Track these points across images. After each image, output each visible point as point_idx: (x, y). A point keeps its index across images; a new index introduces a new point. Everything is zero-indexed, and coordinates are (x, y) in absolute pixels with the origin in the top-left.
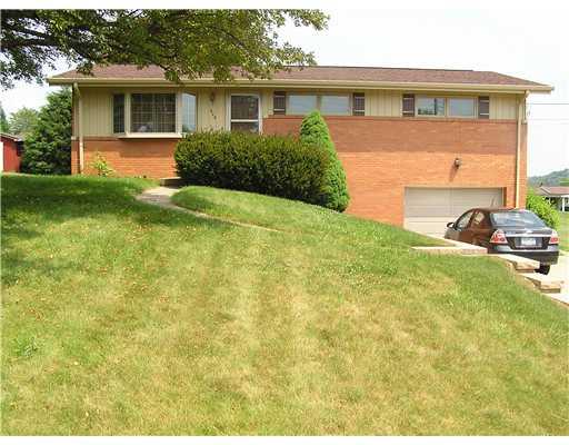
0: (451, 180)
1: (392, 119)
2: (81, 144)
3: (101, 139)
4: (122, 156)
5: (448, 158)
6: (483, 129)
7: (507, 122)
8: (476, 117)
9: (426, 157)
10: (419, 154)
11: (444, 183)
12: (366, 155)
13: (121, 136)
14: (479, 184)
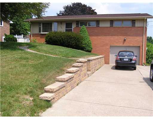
0: (123, 44)
1: (107, 27)
2: (32, 35)
3: (36, 34)
4: (41, 38)
5: (122, 38)
6: (133, 29)
7: (140, 27)
8: (131, 26)
9: (116, 37)
10: (114, 37)
11: (121, 45)
12: (100, 37)
13: (40, 33)
14: (131, 45)
